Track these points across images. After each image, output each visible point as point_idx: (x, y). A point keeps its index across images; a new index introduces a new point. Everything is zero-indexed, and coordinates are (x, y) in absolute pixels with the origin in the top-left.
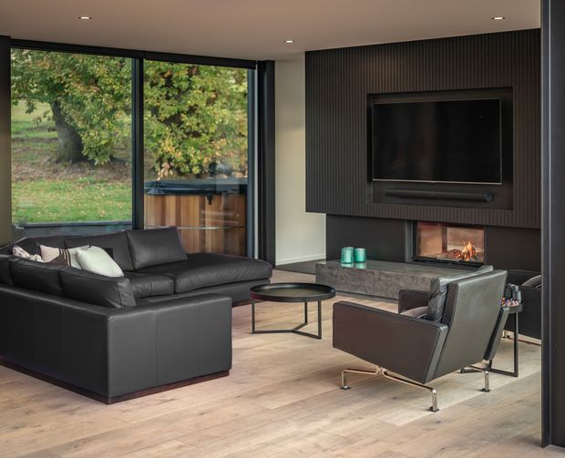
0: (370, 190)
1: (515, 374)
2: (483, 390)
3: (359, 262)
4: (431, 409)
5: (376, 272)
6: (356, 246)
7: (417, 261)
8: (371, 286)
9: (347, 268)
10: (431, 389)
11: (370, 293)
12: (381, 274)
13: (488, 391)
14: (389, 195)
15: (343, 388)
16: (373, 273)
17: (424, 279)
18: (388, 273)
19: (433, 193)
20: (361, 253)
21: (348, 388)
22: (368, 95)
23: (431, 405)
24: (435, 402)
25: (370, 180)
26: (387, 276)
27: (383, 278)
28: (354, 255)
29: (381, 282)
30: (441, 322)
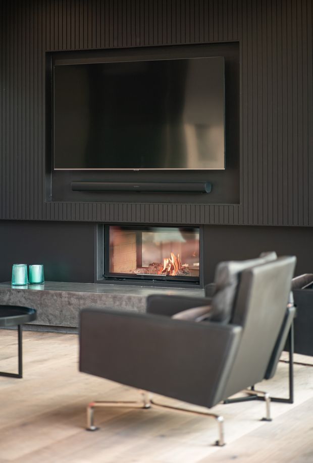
0: (48, 184)
1: (290, 401)
2: (264, 419)
3: (35, 284)
4: (217, 444)
5: (64, 293)
6: (29, 262)
7: (110, 278)
8: (57, 313)
9: (23, 290)
10: (216, 417)
11: (55, 323)
12: (71, 295)
13: (270, 420)
14: (76, 189)
15: (89, 430)
16: (60, 295)
17: (129, 298)
18: (81, 293)
19: (136, 186)
20: (37, 271)
21: (97, 429)
22: (47, 53)
23: (217, 438)
24: (222, 435)
25: (49, 169)
26: (79, 298)
27: (74, 301)
28: (29, 274)
29: (71, 307)
30: (231, 322)
